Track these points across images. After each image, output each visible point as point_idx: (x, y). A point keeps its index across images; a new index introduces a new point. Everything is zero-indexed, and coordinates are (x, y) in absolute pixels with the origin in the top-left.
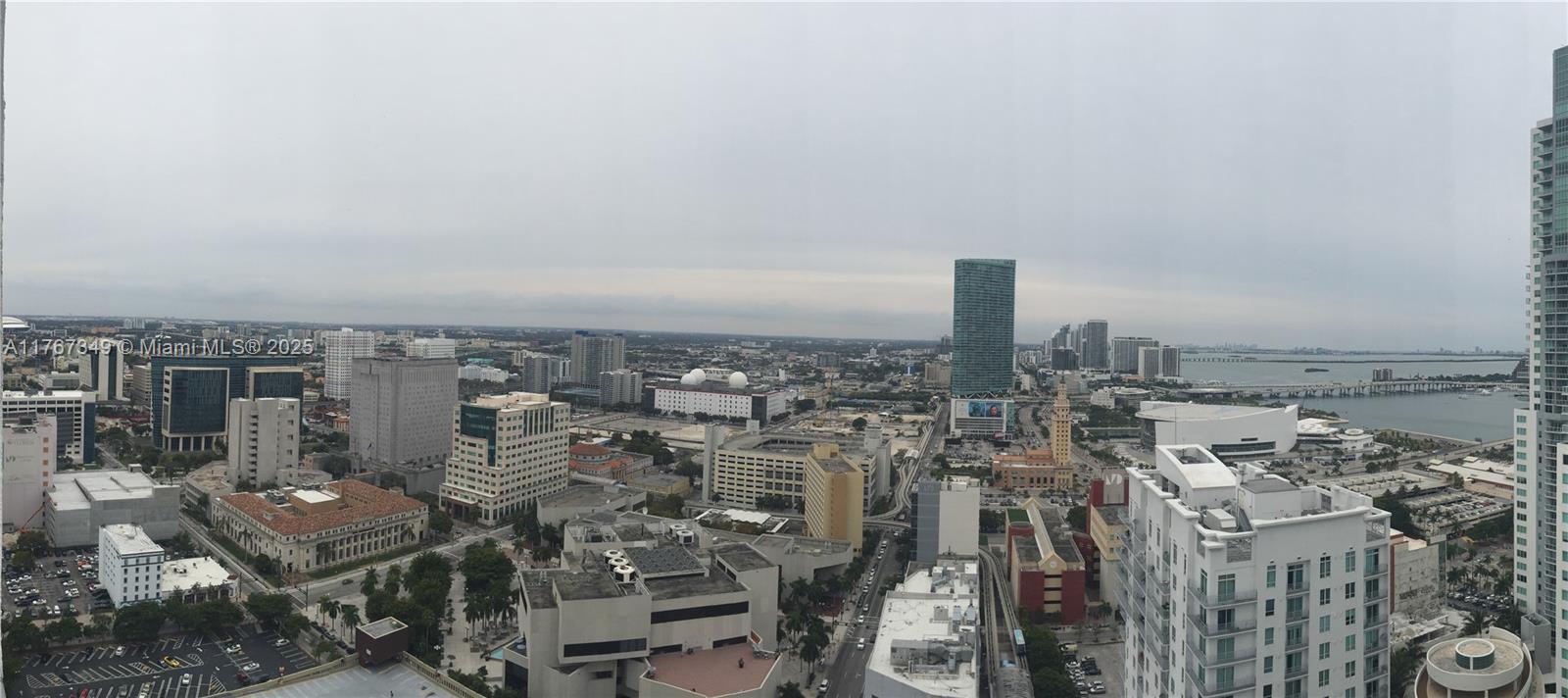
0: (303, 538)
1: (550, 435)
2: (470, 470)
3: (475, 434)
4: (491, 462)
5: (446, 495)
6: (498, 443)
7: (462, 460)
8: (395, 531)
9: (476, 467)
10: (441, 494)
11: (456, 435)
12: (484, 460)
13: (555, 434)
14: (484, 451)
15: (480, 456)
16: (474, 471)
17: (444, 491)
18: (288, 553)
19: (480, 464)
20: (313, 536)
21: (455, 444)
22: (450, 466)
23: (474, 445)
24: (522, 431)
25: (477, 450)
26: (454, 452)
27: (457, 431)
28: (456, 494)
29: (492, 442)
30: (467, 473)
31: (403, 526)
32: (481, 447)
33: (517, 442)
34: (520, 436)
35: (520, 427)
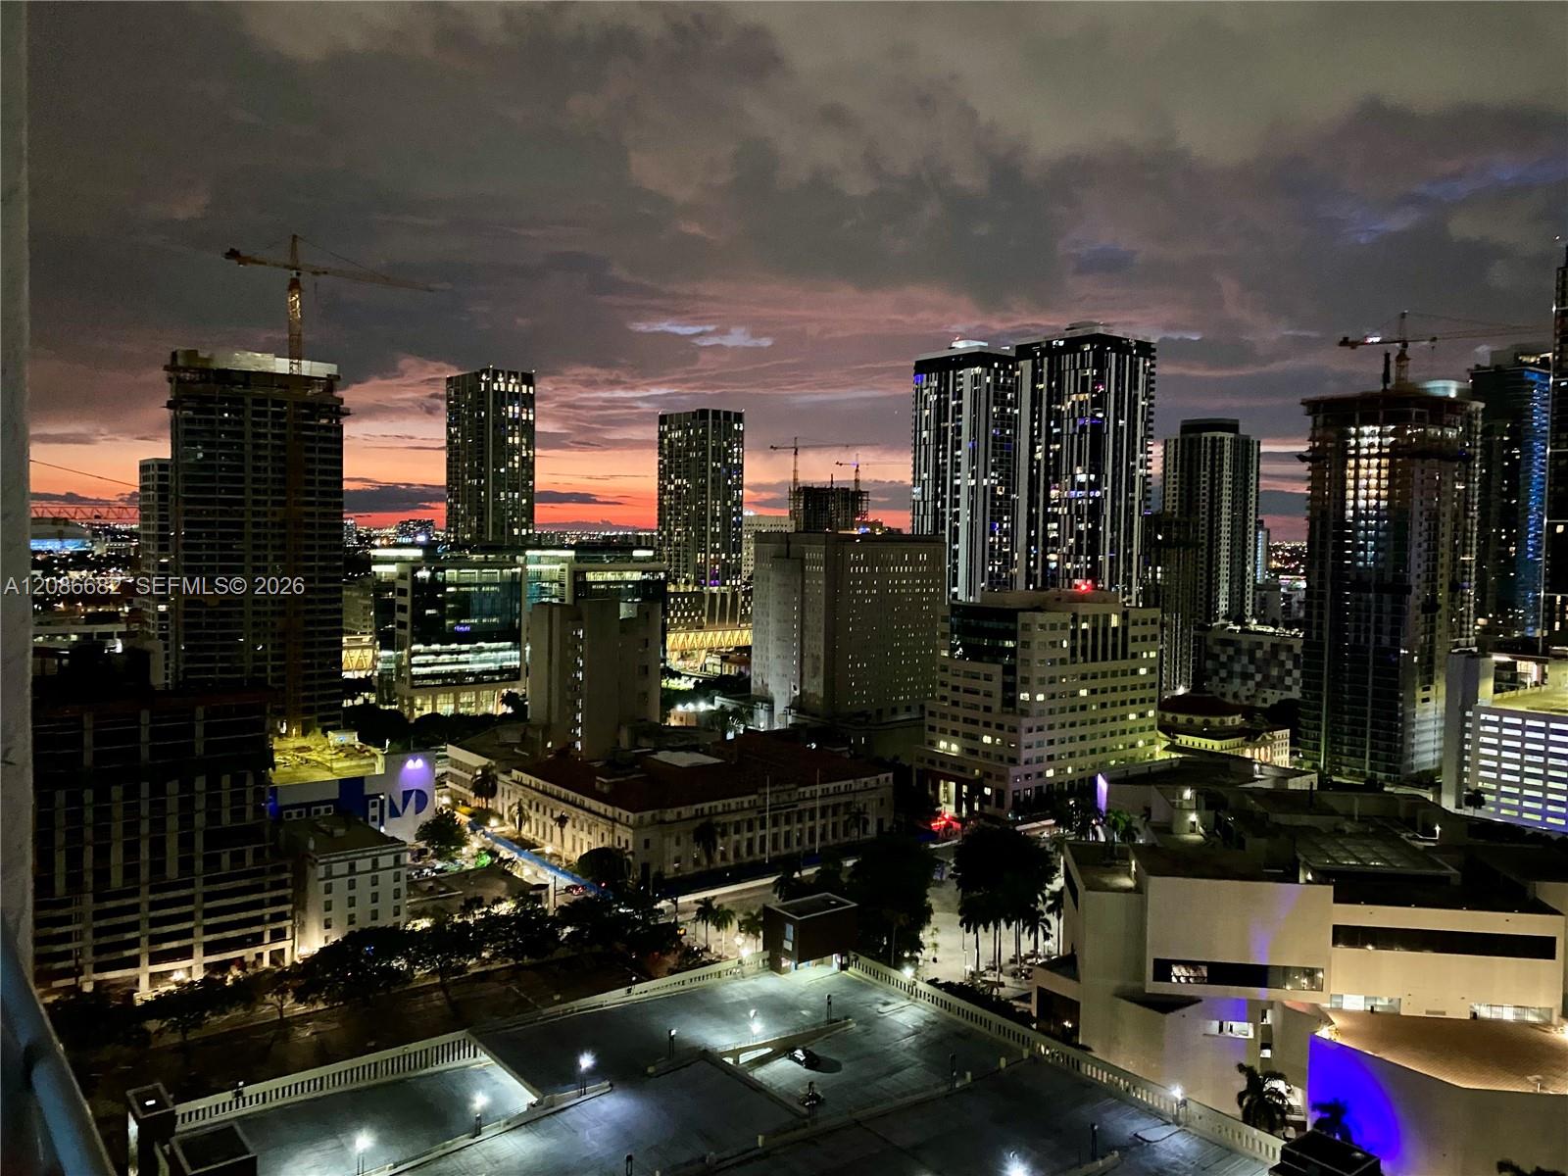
0: (670, 815)
1: (1121, 663)
4: (1008, 705)
5: (926, 765)
6: (1021, 671)
7: (955, 703)
8: (835, 814)
9: (980, 714)
12: (995, 702)
13: (1131, 662)
14: (996, 686)
15: (988, 695)
17: (921, 760)
18: (642, 844)
19: (988, 709)
20: (687, 812)
21: (940, 677)
22: (933, 714)
23: (976, 677)
24: (1066, 652)
25: (981, 685)
28: (942, 764)
29: (1009, 669)
30: (962, 727)
31: (848, 804)
32: (988, 678)
33: (1059, 672)
34: (1064, 661)
35: (1064, 645)
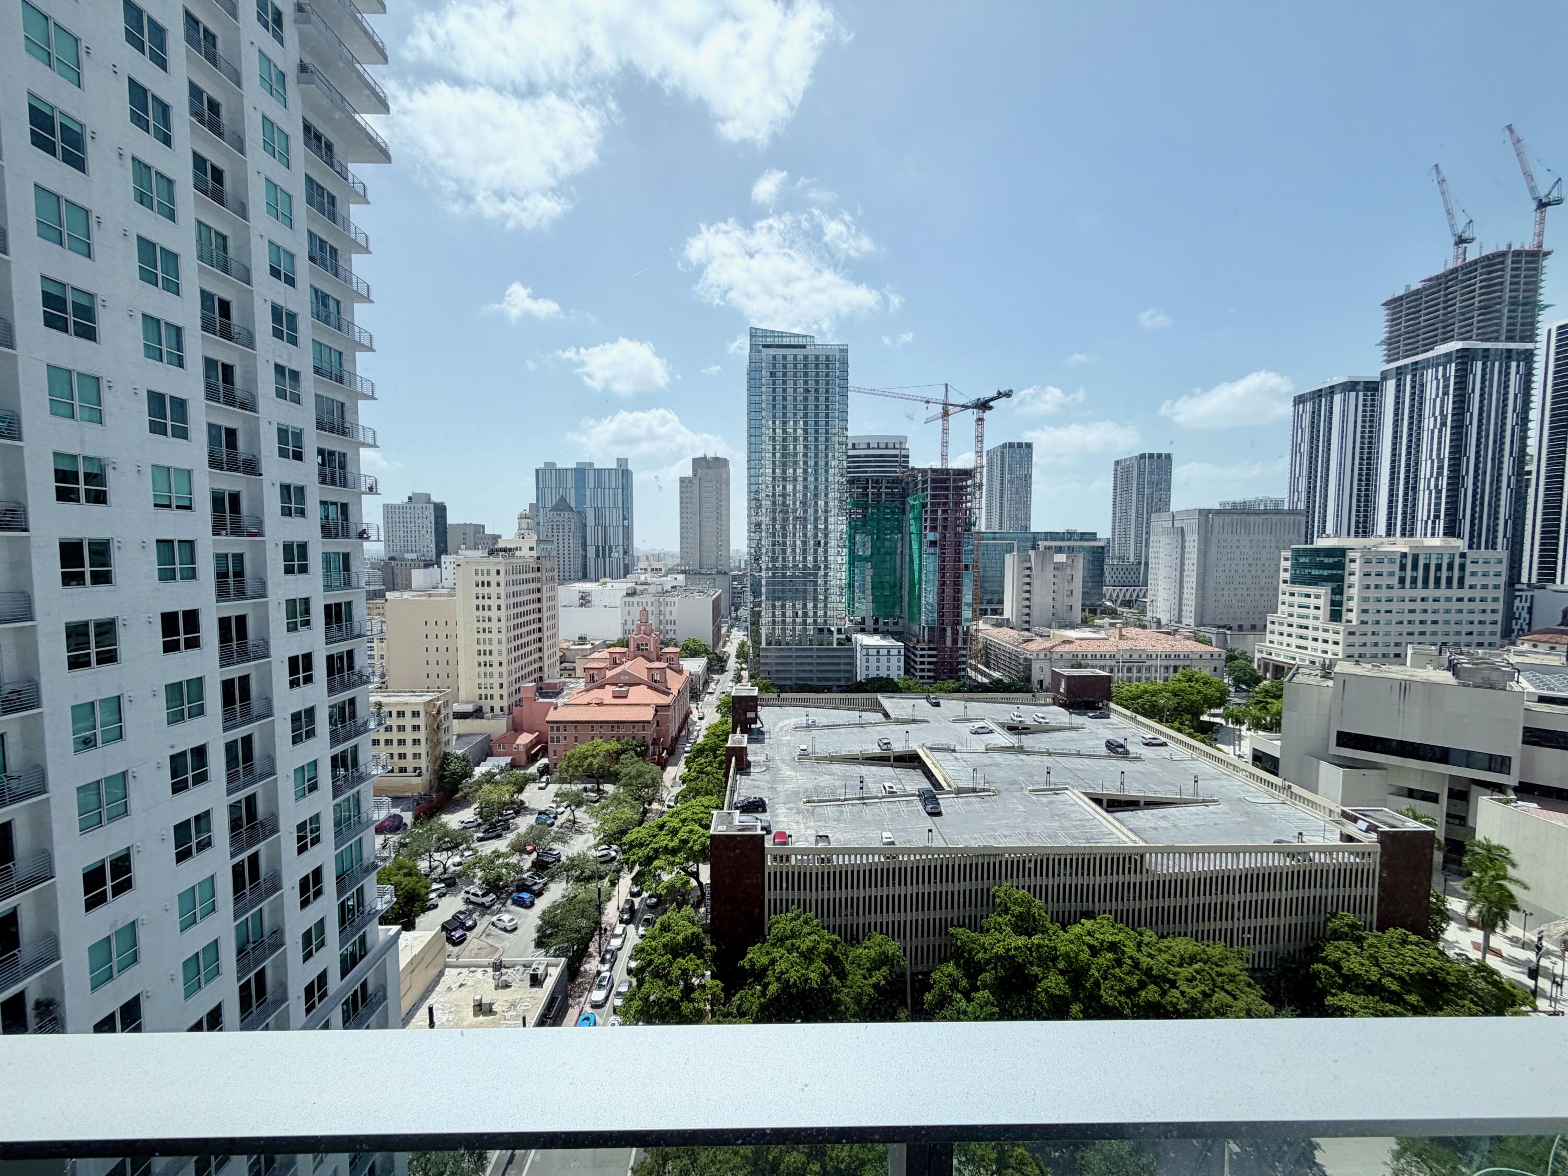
1: (1455, 592)
2: (1301, 627)
3: (1314, 581)
4: (1336, 615)
5: (1265, 655)
6: (1348, 592)
7: (1291, 615)
9: (1310, 622)
10: (1258, 655)
11: (1282, 586)
12: (1324, 613)
13: (1466, 593)
14: (1325, 602)
15: (1317, 608)
16: (1307, 628)
17: (1262, 652)
19: (1317, 618)
21: (1281, 598)
22: (1273, 623)
23: (1308, 596)
24: (1395, 581)
25: (1312, 601)
26: (1281, 607)
27: (1285, 582)
28: (1278, 655)
29: (1338, 591)
30: (1295, 631)
32: (1320, 597)
33: (1384, 593)
34: (1390, 587)
35: (1391, 574)
